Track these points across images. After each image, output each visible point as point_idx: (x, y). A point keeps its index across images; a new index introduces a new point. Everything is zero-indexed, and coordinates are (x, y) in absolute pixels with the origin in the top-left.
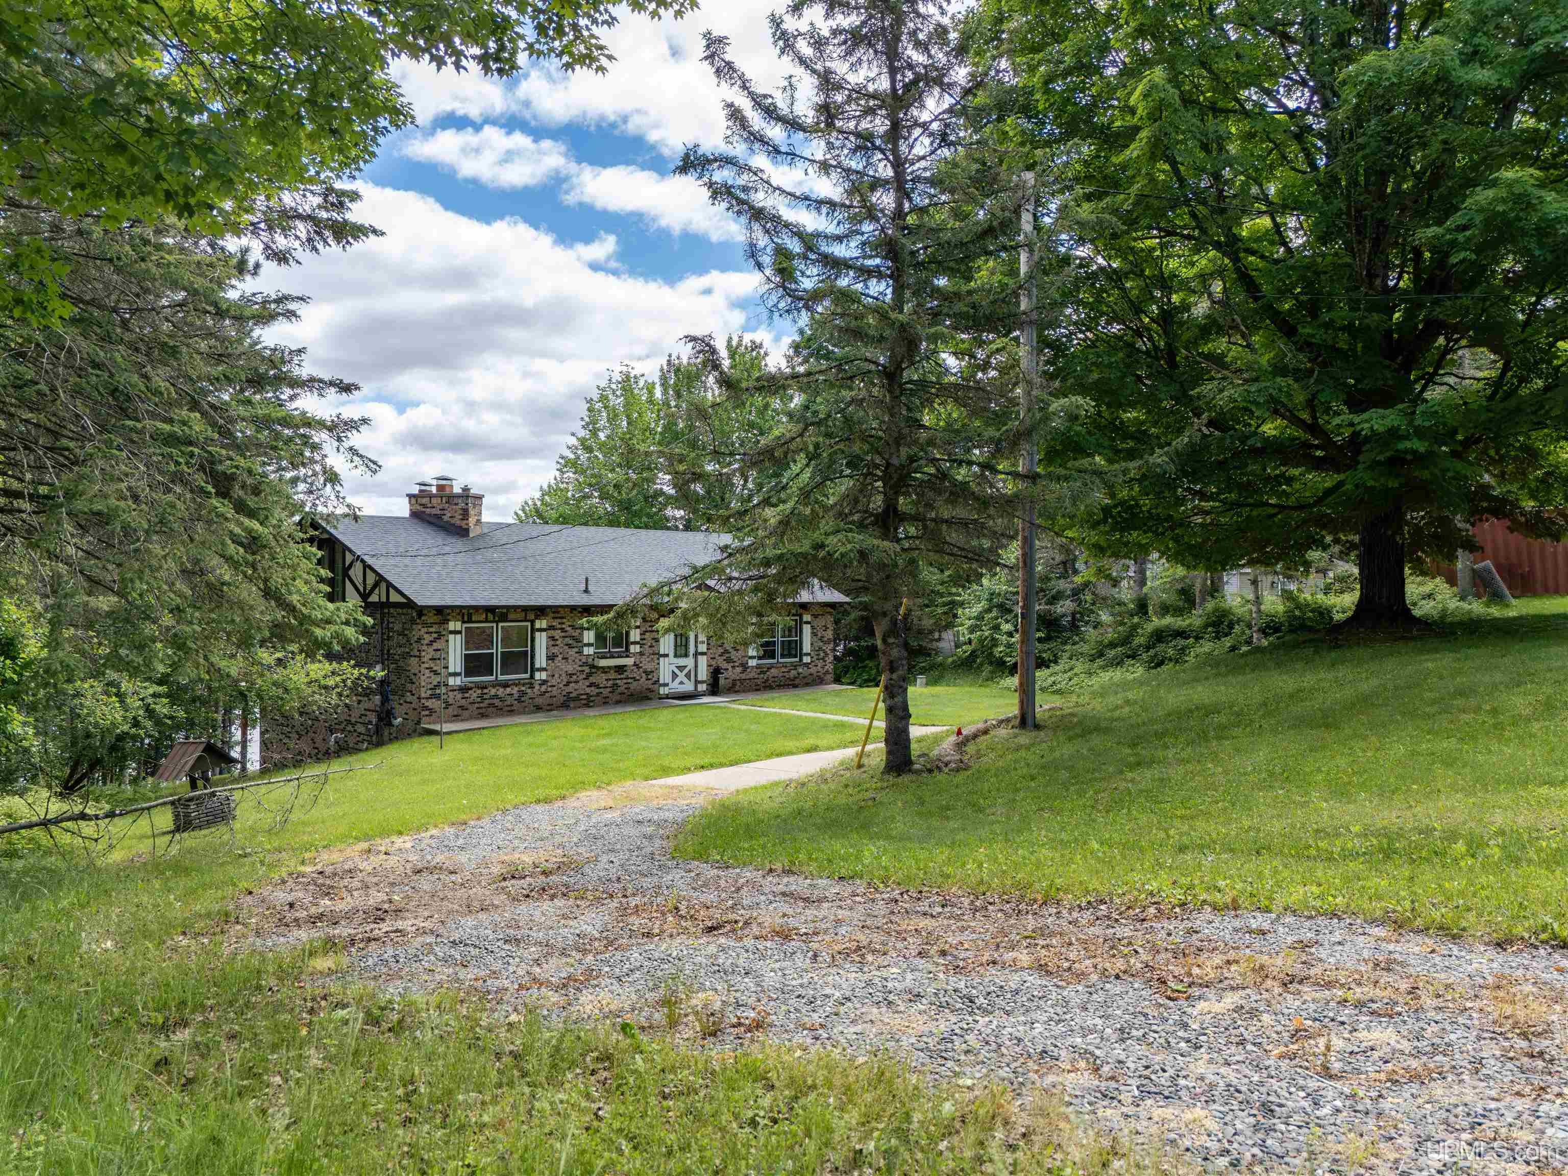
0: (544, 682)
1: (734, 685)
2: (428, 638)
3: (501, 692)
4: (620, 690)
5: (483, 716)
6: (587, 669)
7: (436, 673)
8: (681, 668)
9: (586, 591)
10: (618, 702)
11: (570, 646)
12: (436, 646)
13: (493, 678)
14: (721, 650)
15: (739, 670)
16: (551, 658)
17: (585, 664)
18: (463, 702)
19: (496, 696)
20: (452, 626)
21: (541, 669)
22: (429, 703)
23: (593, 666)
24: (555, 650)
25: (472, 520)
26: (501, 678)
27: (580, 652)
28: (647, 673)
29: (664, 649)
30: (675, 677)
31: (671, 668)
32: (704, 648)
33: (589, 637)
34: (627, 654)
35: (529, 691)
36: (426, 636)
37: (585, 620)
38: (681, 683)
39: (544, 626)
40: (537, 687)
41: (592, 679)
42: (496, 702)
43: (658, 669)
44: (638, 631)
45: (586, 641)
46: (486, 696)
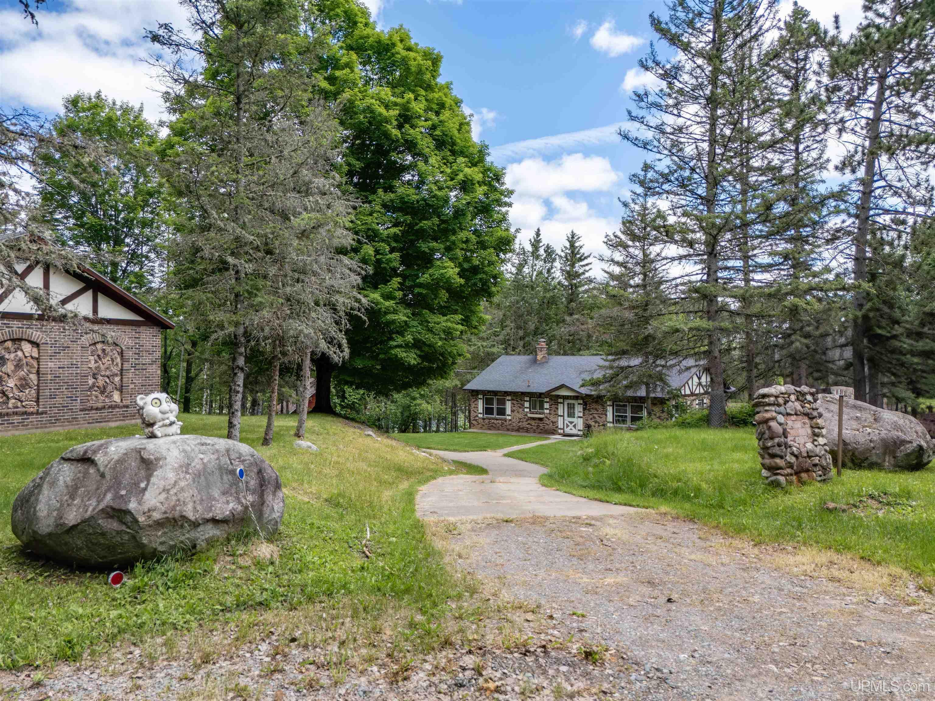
0: (510, 420)
3: (495, 421)
4: (541, 428)
6: (526, 417)
7: (475, 412)
8: (571, 423)
9: (529, 387)
10: (540, 433)
11: (520, 408)
12: (475, 403)
13: (493, 416)
14: (591, 417)
15: (602, 427)
16: (512, 411)
18: (483, 423)
20: (479, 397)
21: (510, 415)
22: (474, 422)
24: (514, 408)
26: (496, 416)
27: (524, 410)
28: (553, 422)
29: (560, 412)
30: (568, 426)
31: (566, 422)
32: (581, 414)
33: (527, 404)
34: (543, 413)
35: (504, 423)
36: (472, 399)
37: (525, 398)
38: (571, 429)
39: (509, 399)
40: (508, 422)
41: (529, 422)
42: (494, 425)
43: (557, 421)
44: (548, 404)
45: (525, 406)
46: (490, 423)
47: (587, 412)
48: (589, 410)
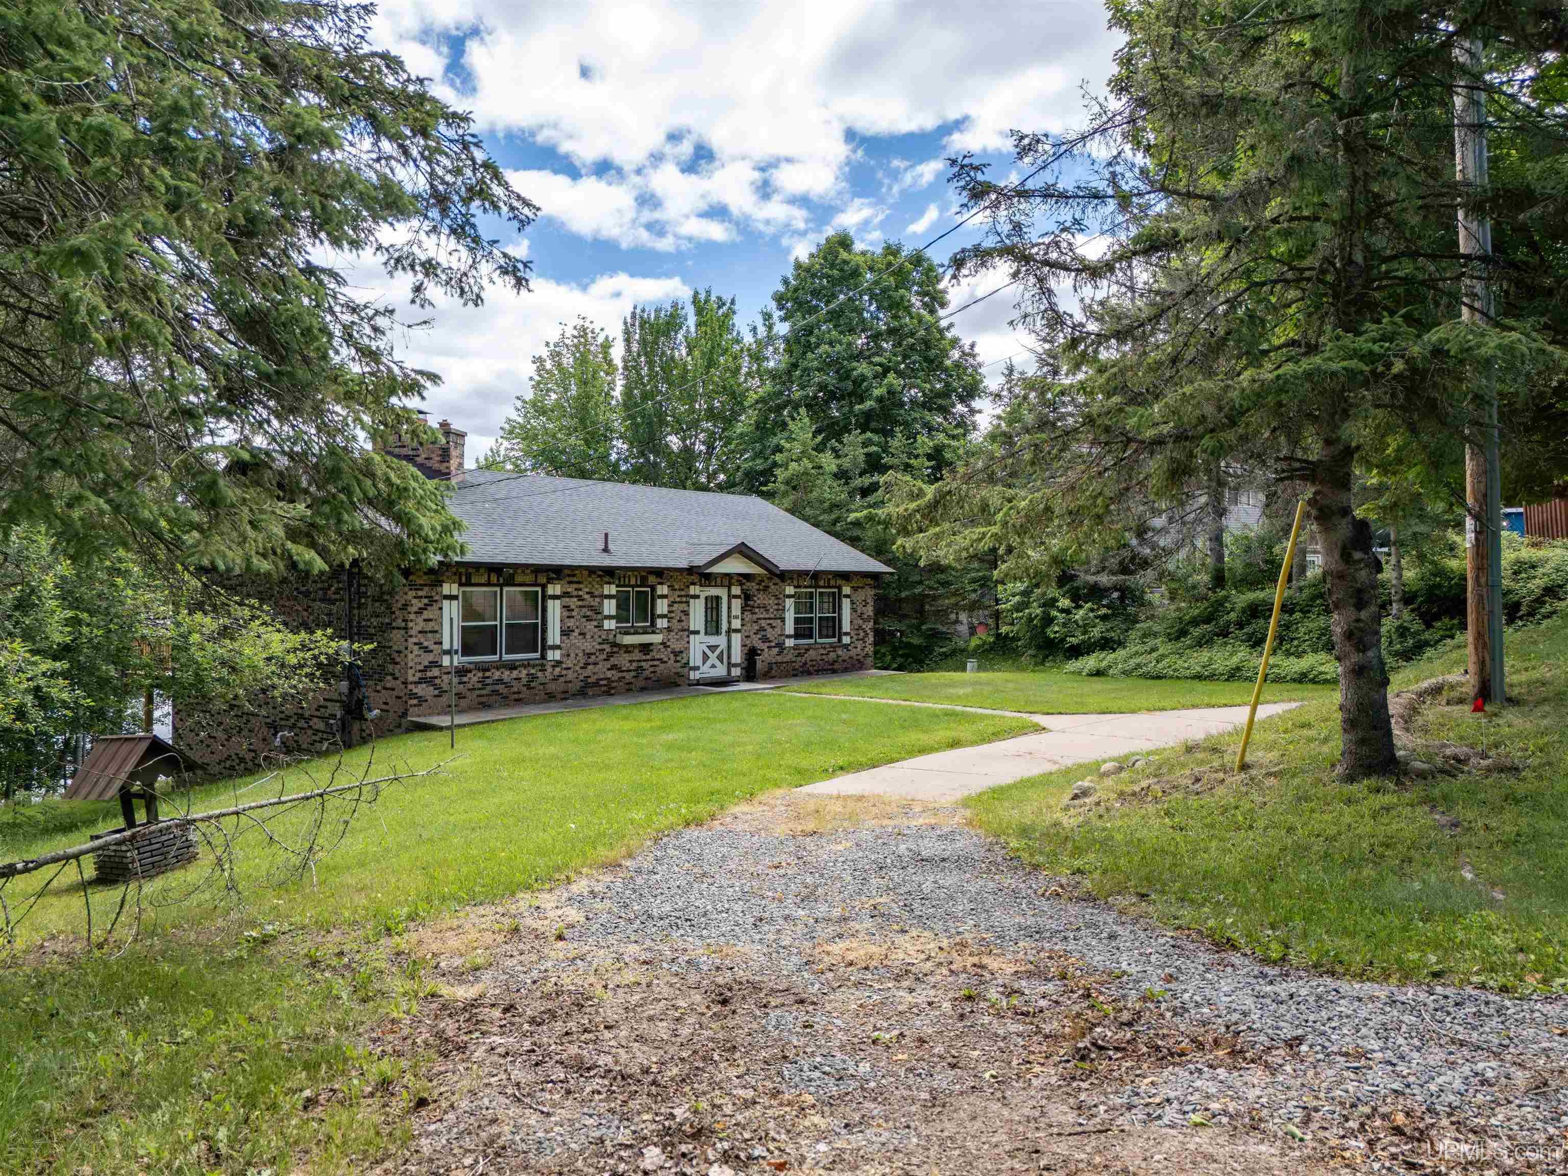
0: (558, 663)
1: (771, 669)
2: (417, 604)
3: (506, 675)
4: (645, 674)
5: (485, 706)
6: (607, 648)
7: (427, 650)
8: (713, 648)
9: (606, 550)
11: (589, 619)
12: (426, 614)
13: (496, 658)
14: (756, 627)
15: (775, 651)
16: (565, 633)
17: (605, 641)
18: (460, 688)
19: (500, 681)
20: (447, 589)
21: (555, 647)
22: (420, 690)
23: (614, 645)
24: (571, 623)
25: (454, 463)
26: (506, 657)
27: (600, 627)
28: (676, 654)
29: (695, 622)
30: (705, 659)
31: (701, 648)
32: (738, 624)
33: (609, 607)
34: (653, 630)
35: (540, 674)
36: (414, 601)
37: (606, 587)
38: (713, 666)
39: (558, 592)
40: (550, 670)
41: (613, 661)
42: (500, 688)
43: (688, 649)
44: (665, 601)
45: (606, 613)
46: (488, 681)
47: (748, 616)
48: (752, 611)
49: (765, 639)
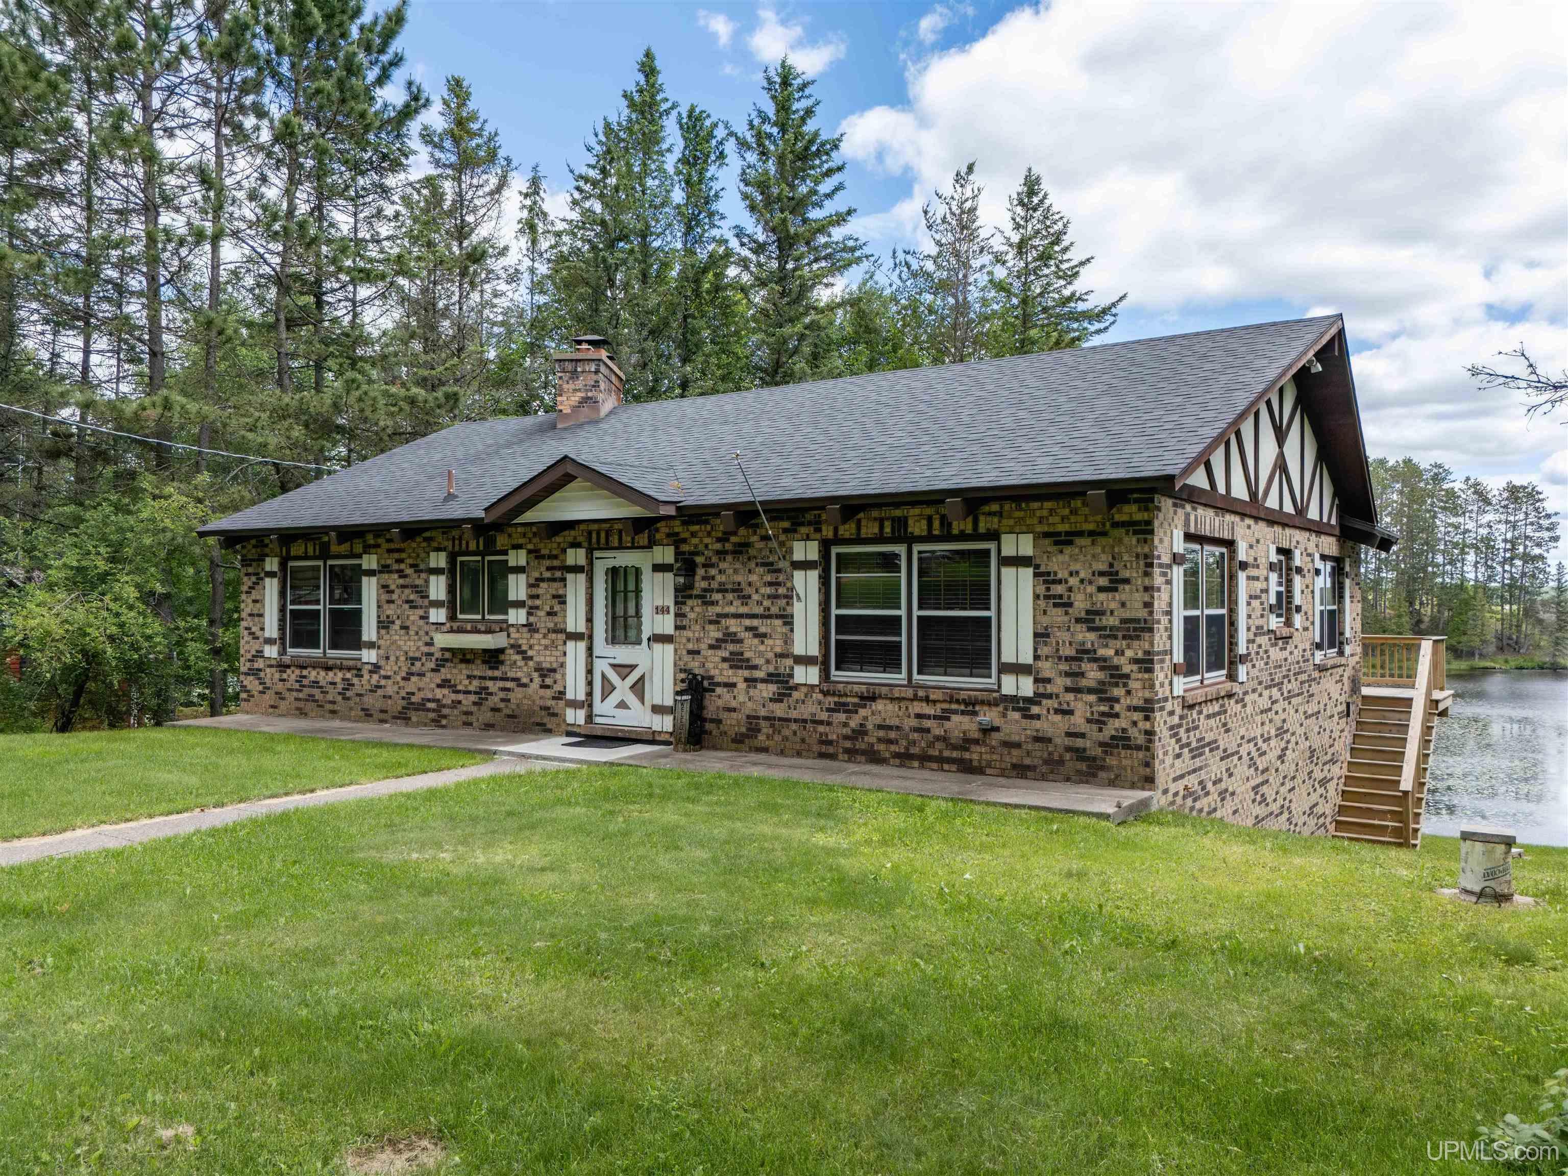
0: (376, 668)
3: (323, 677)
4: (494, 700)
6: (437, 651)
7: (253, 637)
8: (624, 670)
9: (448, 496)
10: (489, 726)
11: (412, 605)
12: (255, 595)
13: (316, 653)
14: (714, 633)
15: (768, 690)
16: (384, 624)
17: (434, 641)
18: (280, 686)
20: (269, 564)
21: (371, 645)
22: (248, 683)
24: (390, 610)
26: (328, 653)
27: (425, 618)
28: (545, 672)
29: (575, 620)
30: (608, 688)
31: (601, 666)
32: (666, 624)
33: (438, 588)
34: (505, 627)
35: (355, 681)
36: (245, 579)
37: (433, 555)
38: (622, 705)
39: (374, 566)
40: (366, 676)
41: (445, 673)
42: (316, 692)
43: (562, 665)
44: (522, 578)
45: (433, 596)
46: (305, 682)
47: (694, 610)
48: (705, 599)
49: (737, 661)
